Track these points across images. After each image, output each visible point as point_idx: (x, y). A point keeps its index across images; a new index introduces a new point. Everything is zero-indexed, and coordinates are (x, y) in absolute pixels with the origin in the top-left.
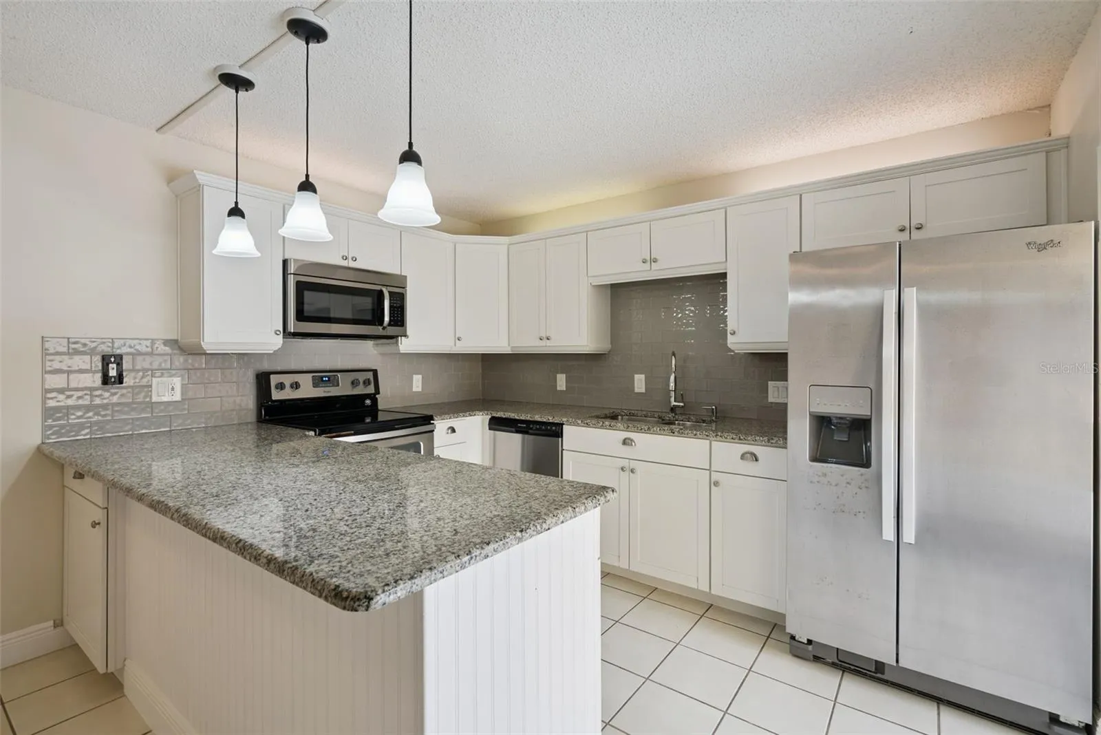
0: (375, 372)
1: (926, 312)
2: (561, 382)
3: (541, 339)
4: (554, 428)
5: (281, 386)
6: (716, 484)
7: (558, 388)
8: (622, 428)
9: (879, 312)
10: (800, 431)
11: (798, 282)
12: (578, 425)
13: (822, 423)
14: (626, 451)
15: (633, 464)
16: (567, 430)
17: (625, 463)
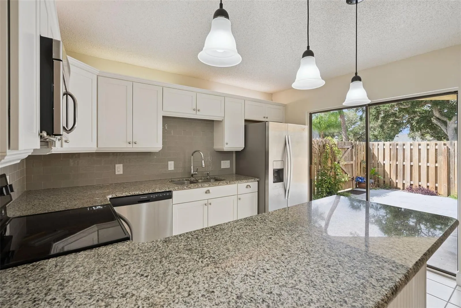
2: (119, 169)
3: (129, 143)
4: (168, 194)
6: (240, 199)
7: (117, 173)
8: (207, 186)
12: (185, 189)
14: (208, 196)
15: (210, 201)
16: (174, 193)
17: (206, 202)
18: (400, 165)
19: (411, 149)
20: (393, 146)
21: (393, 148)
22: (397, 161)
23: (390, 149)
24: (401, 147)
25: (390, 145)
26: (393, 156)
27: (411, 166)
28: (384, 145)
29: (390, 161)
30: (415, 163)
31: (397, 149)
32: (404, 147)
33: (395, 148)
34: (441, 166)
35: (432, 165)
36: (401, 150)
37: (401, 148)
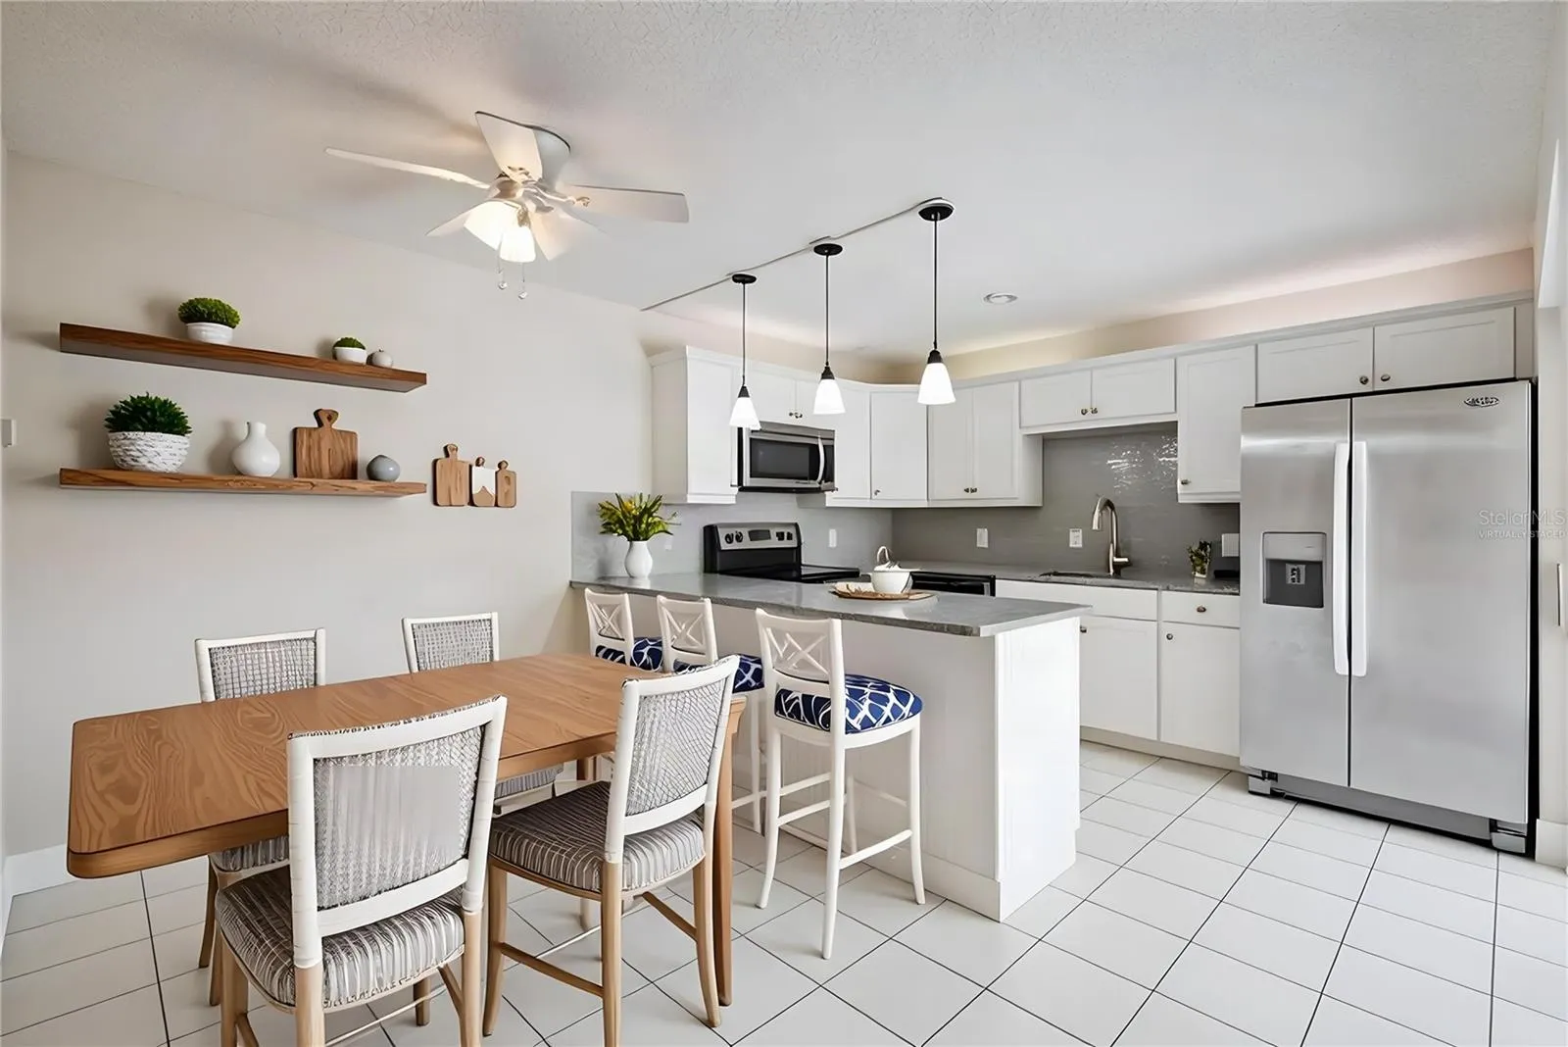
0: (796, 525)
1: (1375, 458)
2: (983, 538)
3: (966, 492)
4: (985, 582)
5: (729, 539)
6: (1170, 637)
7: (978, 545)
9: (1330, 462)
10: (1254, 577)
11: (1250, 427)
12: (1013, 580)
13: (1275, 567)
16: (1001, 584)
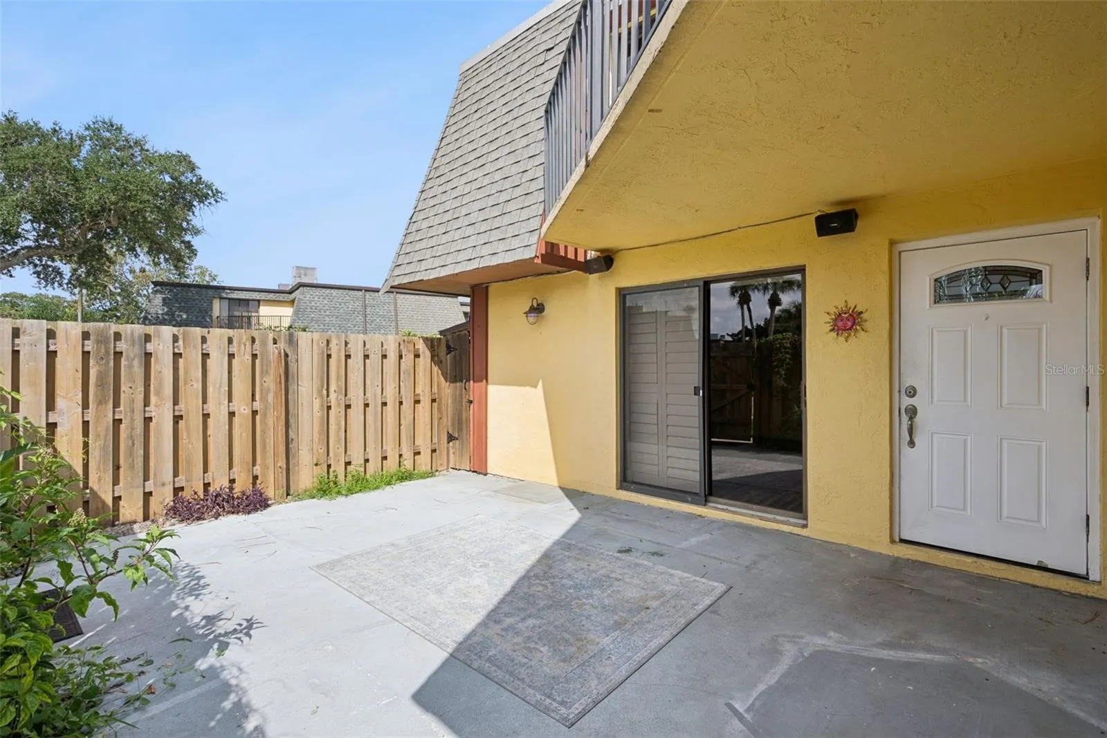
18: (132, 420)
19: (177, 356)
20: (98, 342)
21: (98, 350)
22: (116, 404)
23: (86, 355)
24: (137, 347)
25: (86, 336)
26: (97, 385)
27: (177, 419)
28: (51, 334)
29: (85, 405)
30: (191, 405)
31: (118, 355)
32: (150, 347)
33: (107, 352)
34: (266, 408)
35: (242, 408)
36: (136, 363)
37: (137, 350)
